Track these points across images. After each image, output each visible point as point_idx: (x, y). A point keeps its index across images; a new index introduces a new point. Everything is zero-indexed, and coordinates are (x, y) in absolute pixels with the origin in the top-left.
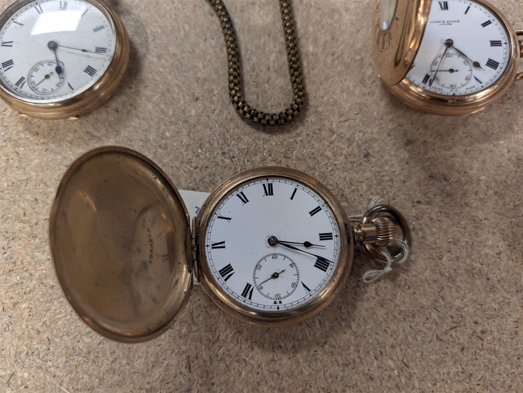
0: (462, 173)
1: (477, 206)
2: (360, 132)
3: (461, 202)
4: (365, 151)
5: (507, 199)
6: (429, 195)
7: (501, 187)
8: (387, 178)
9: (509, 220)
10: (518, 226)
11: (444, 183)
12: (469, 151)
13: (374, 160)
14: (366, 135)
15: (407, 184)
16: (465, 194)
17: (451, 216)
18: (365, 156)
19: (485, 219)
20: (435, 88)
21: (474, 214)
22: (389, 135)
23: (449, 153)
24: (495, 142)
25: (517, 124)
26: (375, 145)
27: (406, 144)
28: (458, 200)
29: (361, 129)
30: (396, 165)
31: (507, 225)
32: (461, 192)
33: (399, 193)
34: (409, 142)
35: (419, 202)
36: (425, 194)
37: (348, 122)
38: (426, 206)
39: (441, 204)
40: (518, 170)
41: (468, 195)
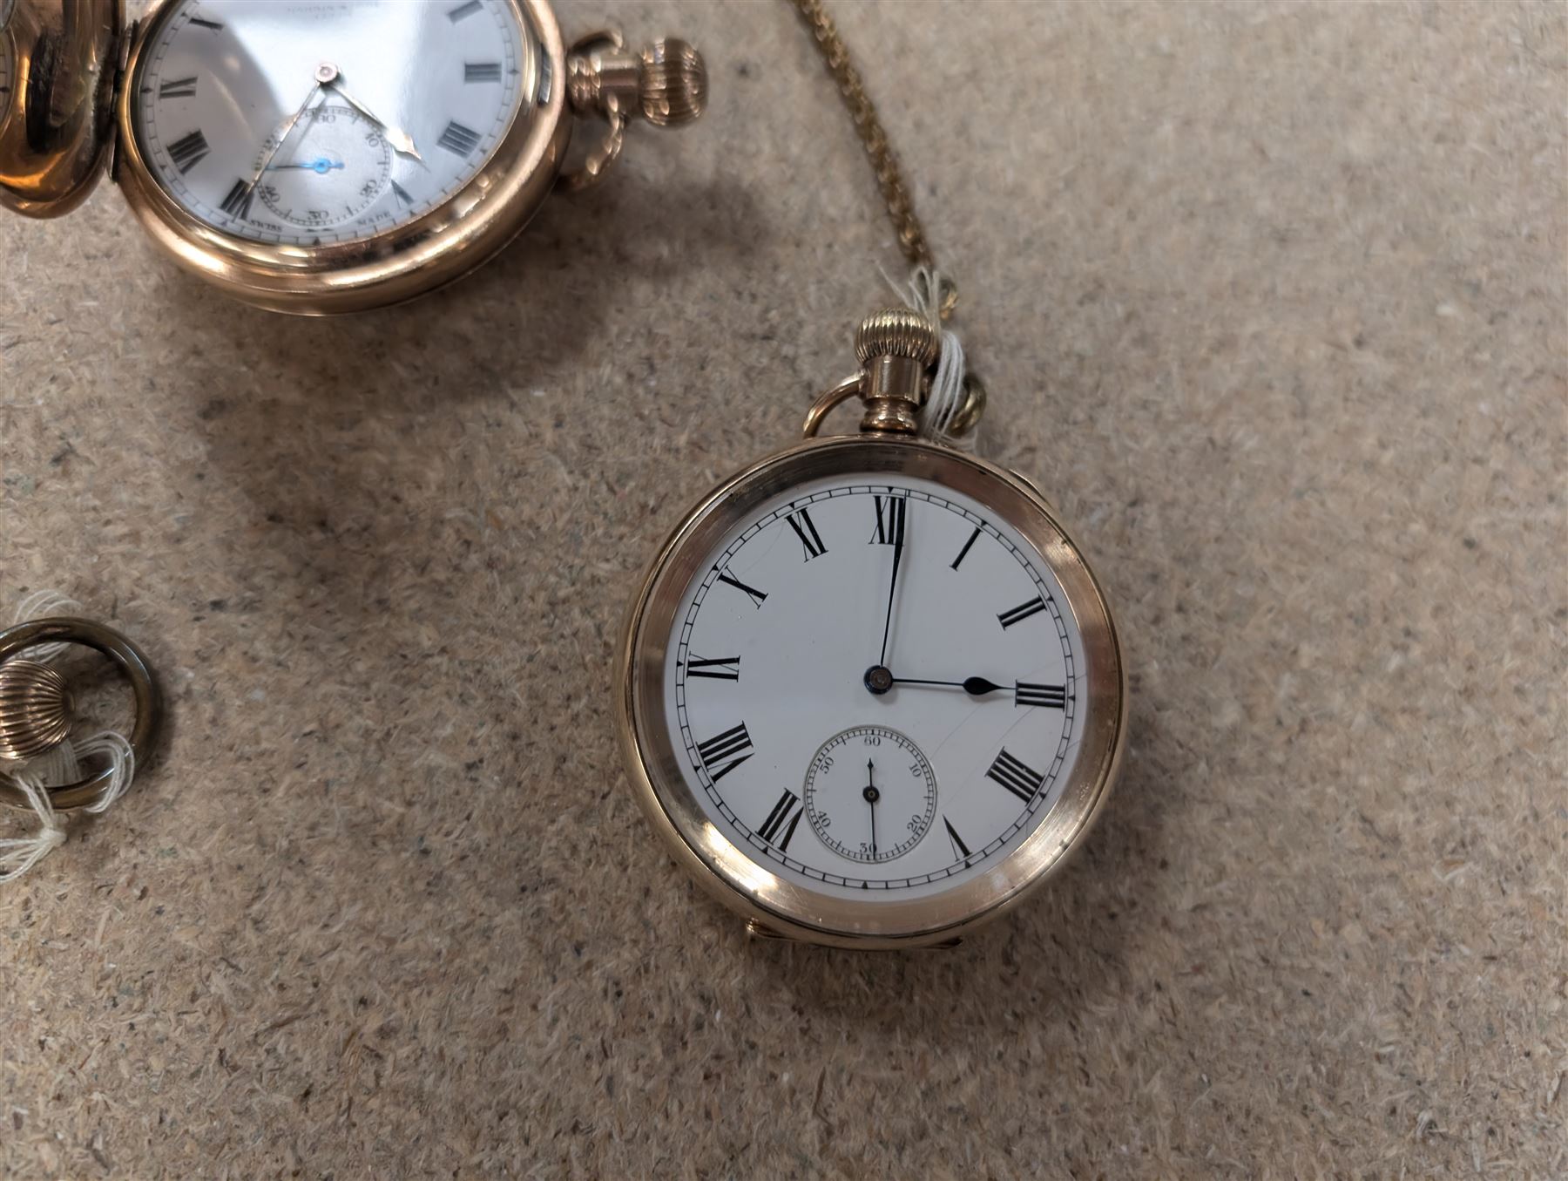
0: (386, 502)
1: (420, 609)
2: (53, 379)
3: (366, 596)
4: (59, 443)
5: (530, 581)
6: (257, 580)
7: (515, 542)
8: (121, 529)
9: (526, 650)
10: (554, 668)
11: (318, 536)
12: (423, 426)
13: (85, 469)
14: (72, 391)
15: (188, 545)
16: (381, 571)
17: (323, 647)
18: (57, 460)
19: (443, 650)
20: (260, 224)
21: (407, 634)
22: (152, 386)
23: (348, 437)
24: (515, 395)
25: (603, 333)
26: (98, 421)
27: (206, 415)
28: (359, 590)
29: (59, 371)
30: (159, 487)
31: (516, 666)
32: (370, 565)
33: (154, 579)
34: (215, 408)
35: (217, 605)
36: (243, 577)
37: (21, 347)
38: (244, 618)
39: (294, 607)
40: (582, 484)
41: (396, 574)
